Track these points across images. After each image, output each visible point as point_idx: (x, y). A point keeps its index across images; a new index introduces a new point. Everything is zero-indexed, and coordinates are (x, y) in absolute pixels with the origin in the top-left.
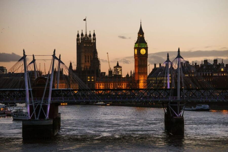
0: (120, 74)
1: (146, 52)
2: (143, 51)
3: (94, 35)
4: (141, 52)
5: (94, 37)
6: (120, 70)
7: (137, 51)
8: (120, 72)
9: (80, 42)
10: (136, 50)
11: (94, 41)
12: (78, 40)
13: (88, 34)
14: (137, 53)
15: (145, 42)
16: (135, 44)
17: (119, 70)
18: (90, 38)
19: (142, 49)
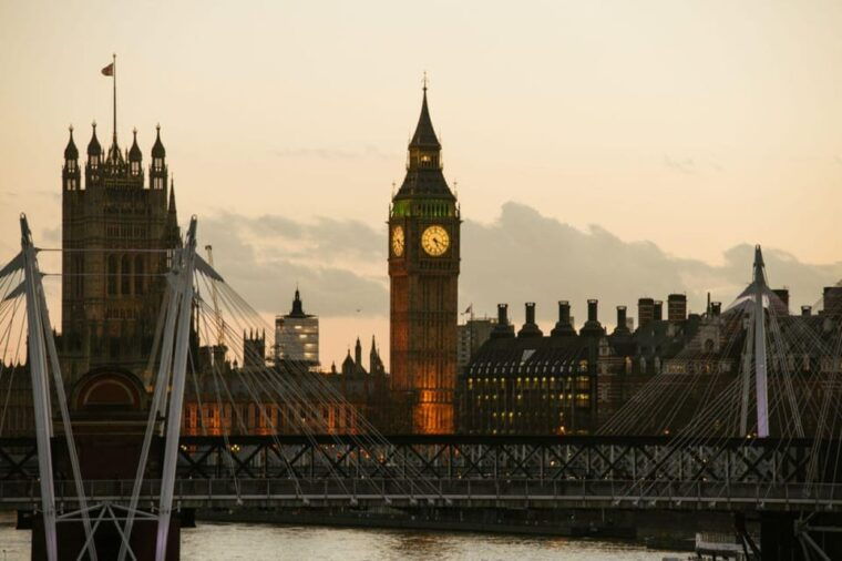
0: (308, 355)
1: (451, 241)
2: (435, 240)
3: (158, 151)
4: (424, 244)
5: (158, 162)
6: (308, 334)
7: (405, 240)
8: (309, 346)
9: (83, 186)
10: (399, 235)
11: (158, 184)
12: (69, 175)
13: (125, 146)
14: (405, 247)
15: (448, 191)
16: (396, 200)
17: (303, 336)
18: (135, 166)
19: (432, 228)
